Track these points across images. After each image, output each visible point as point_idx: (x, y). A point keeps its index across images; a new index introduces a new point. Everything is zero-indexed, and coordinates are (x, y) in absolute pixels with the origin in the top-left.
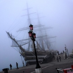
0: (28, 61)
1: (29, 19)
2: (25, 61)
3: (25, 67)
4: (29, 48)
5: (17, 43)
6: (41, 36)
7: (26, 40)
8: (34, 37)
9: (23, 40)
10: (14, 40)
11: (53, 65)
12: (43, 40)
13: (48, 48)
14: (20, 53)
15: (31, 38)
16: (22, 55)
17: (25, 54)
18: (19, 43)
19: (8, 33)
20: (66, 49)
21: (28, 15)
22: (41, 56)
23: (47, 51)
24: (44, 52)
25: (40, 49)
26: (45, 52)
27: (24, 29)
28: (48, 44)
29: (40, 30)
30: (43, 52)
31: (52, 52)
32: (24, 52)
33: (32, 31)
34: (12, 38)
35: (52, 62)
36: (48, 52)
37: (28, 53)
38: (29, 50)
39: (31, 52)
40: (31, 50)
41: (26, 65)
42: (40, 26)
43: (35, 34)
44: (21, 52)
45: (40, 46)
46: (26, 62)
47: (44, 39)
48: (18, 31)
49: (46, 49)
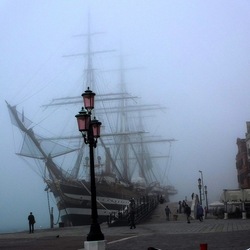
0: (69, 211)
1: (90, 71)
2: (60, 209)
3: (56, 229)
4: (78, 169)
5: (38, 145)
6: (124, 132)
7: (72, 138)
9: (59, 138)
10: (30, 133)
11: (151, 234)
12: (130, 146)
13: (142, 174)
14: (45, 181)
15: (84, 136)
16: (51, 187)
17: (62, 186)
18: (47, 147)
19: (13, 110)
20: (200, 186)
21: (89, 55)
22: (114, 200)
23: (137, 185)
24: (126, 188)
25: (114, 176)
26: (131, 187)
28: (145, 162)
29: (123, 112)
30: (123, 186)
31: (155, 189)
32: (57, 178)
33: (90, 113)
34: (23, 128)
35: (148, 226)
36: (142, 190)
37: (74, 183)
38: (77, 172)
39: (83, 181)
40: (84, 175)
41: (61, 225)
43: (98, 124)
44: (48, 178)
45: (114, 165)
46: (63, 213)
47: (131, 144)
48: (47, 106)
49: (136, 178)
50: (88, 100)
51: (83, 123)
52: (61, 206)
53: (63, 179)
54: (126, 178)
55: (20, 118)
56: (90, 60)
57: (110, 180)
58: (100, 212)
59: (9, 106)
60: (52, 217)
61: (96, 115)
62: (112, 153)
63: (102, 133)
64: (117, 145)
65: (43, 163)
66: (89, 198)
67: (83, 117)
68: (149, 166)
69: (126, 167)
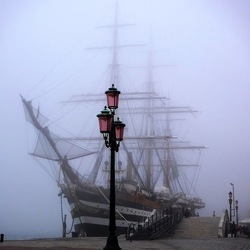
0: (84, 220)
2: (73, 217)
3: (68, 240)
4: (97, 174)
5: (53, 145)
6: (149, 135)
7: (91, 139)
8: (118, 137)
9: (78, 139)
10: (45, 132)
12: (154, 151)
13: (167, 183)
14: (59, 185)
15: (105, 138)
16: (65, 192)
17: (77, 192)
19: (28, 105)
20: (230, 201)
21: (115, 48)
22: (134, 210)
23: (161, 195)
24: (148, 198)
25: (134, 184)
26: (154, 197)
27: (90, 100)
28: (171, 171)
29: (149, 113)
30: (144, 196)
31: (180, 201)
32: (73, 182)
33: (113, 113)
34: (37, 125)
35: (170, 241)
36: (165, 201)
37: (91, 189)
38: (95, 177)
39: (101, 188)
40: (102, 181)
41: (75, 235)
42: (150, 96)
44: (62, 182)
45: (136, 172)
46: (77, 221)
47: (156, 149)
48: (66, 102)
49: (159, 188)
50: (112, 99)
51: (105, 123)
52: (76, 214)
53: (79, 184)
54: (148, 187)
55: (35, 114)
56: (115, 54)
57: (130, 188)
58: (119, 223)
59: (24, 101)
60: (64, 225)
61: (120, 115)
62: (134, 158)
63: (125, 135)
64: (141, 149)
65: (57, 165)
66: (107, 207)
67: (105, 117)
68: (176, 175)
69: (149, 174)
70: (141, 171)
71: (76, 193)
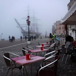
1: (28, 13)
5: (19, 25)
6: (34, 24)
13: (37, 31)
16: (22, 32)
19: (15, 19)
20: (46, 33)
21: (28, 10)
31: (39, 33)
34: (17, 22)
40: (27, 31)
42: (34, 18)
52: (24, 35)
54: (34, 32)
57: (31, 31)
61: (30, 20)
64: (33, 26)
65: (20, 28)
66: (28, 34)
68: (38, 29)
70: (33, 29)
71: (24, 32)
